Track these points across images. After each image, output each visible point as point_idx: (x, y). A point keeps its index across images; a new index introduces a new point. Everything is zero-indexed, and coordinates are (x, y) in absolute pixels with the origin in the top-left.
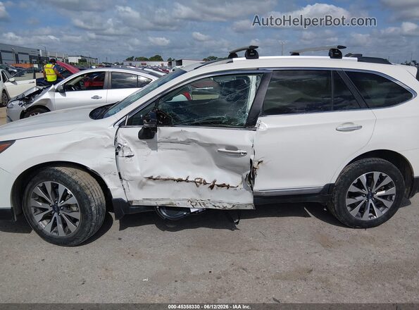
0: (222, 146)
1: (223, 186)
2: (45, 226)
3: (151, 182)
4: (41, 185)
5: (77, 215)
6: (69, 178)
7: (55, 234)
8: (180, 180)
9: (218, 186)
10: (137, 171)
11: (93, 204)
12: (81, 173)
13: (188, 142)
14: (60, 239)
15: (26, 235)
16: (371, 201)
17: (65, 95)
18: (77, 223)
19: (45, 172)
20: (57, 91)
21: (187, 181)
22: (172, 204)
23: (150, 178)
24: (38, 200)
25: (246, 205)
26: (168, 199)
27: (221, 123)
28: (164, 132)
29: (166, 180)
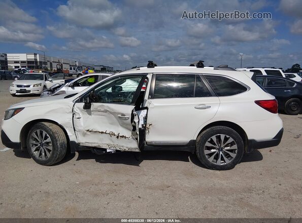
0: (119, 113)
1: (123, 137)
2: (36, 154)
3: (88, 133)
4: (35, 131)
5: (51, 148)
6: (48, 127)
7: (41, 159)
8: (102, 133)
9: (121, 137)
10: (81, 126)
11: (58, 142)
12: (55, 126)
13: (106, 111)
14: (43, 161)
15: (28, 159)
16: (221, 153)
17: (74, 89)
18: (51, 152)
19: (38, 124)
20: (69, 86)
21: (105, 133)
22: (99, 146)
23: (88, 131)
24: (34, 140)
25: (136, 148)
26: (97, 143)
27: (121, 101)
28: (95, 105)
29: (95, 132)
